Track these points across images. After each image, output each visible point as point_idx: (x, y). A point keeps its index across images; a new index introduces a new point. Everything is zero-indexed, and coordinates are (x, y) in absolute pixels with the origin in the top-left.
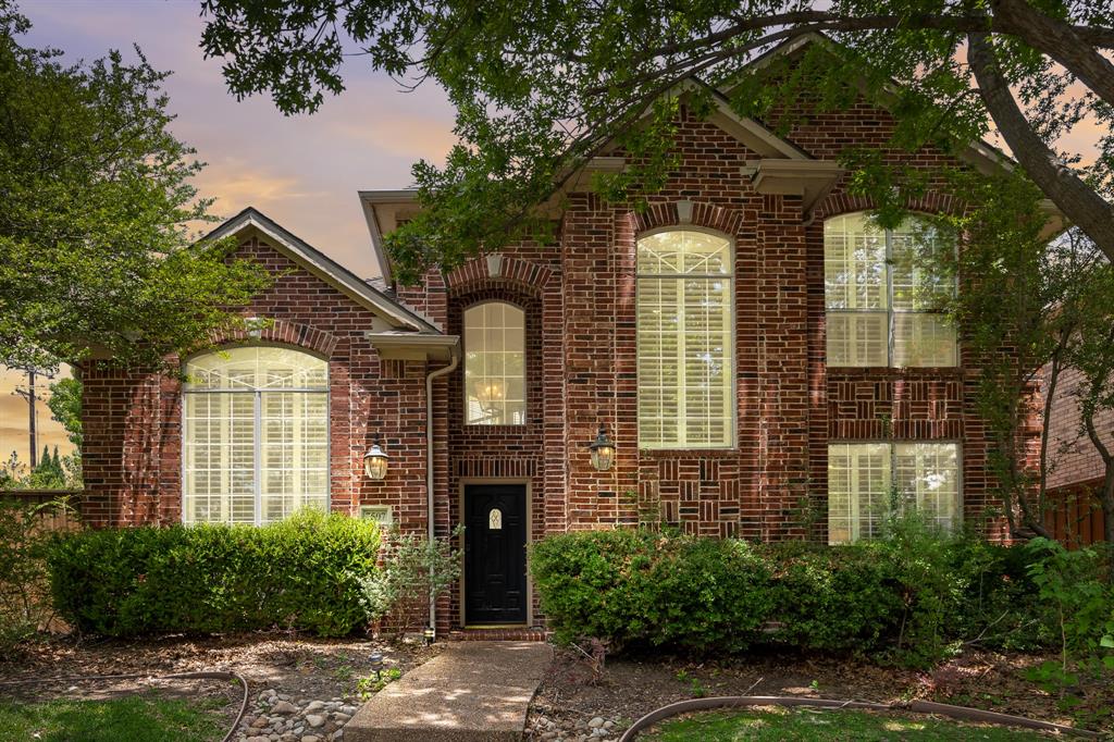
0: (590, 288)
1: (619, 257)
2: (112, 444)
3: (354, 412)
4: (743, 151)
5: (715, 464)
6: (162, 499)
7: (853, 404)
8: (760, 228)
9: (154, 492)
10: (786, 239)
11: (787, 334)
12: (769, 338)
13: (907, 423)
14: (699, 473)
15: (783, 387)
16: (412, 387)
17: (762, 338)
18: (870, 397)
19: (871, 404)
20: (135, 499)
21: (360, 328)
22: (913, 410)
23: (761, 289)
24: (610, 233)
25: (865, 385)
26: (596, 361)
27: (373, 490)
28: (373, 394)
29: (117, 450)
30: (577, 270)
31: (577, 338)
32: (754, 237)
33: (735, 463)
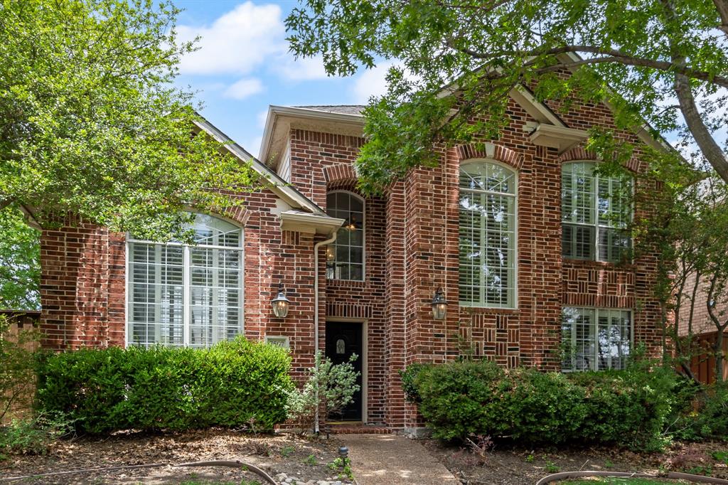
0: (430, 195)
1: (449, 176)
2: (67, 278)
3: (262, 267)
4: (524, 115)
5: (506, 318)
6: (110, 325)
7: (576, 283)
8: (534, 167)
9: (104, 319)
10: (549, 176)
11: (548, 237)
12: (538, 239)
13: (605, 297)
14: (496, 324)
15: (545, 271)
16: (305, 252)
17: (534, 239)
18: (585, 279)
19: (586, 283)
20: (87, 324)
21: (267, 205)
22: (609, 289)
23: (534, 206)
24: (444, 159)
25: (583, 271)
26: (434, 245)
27: (276, 325)
28: (277, 255)
29: (71, 283)
30: (423, 182)
31: (422, 228)
32: (530, 172)
33: (517, 318)
